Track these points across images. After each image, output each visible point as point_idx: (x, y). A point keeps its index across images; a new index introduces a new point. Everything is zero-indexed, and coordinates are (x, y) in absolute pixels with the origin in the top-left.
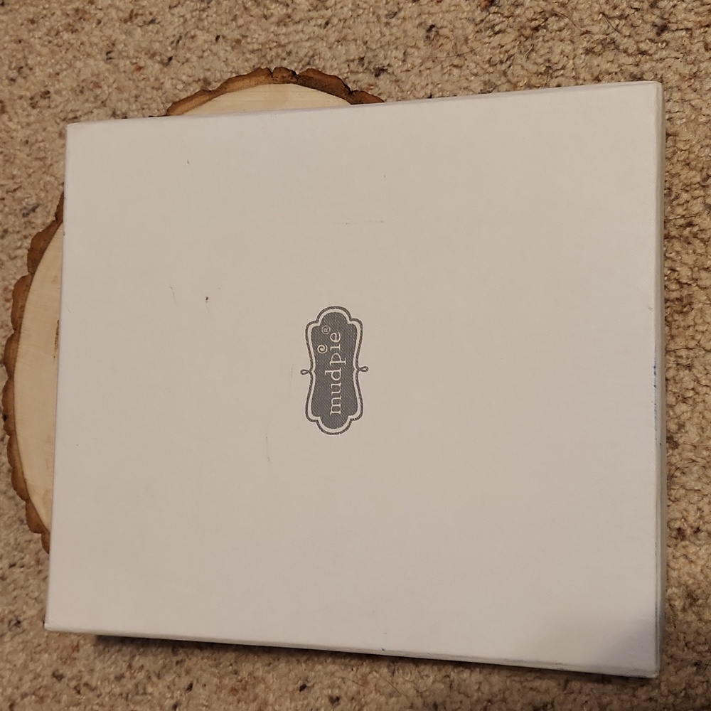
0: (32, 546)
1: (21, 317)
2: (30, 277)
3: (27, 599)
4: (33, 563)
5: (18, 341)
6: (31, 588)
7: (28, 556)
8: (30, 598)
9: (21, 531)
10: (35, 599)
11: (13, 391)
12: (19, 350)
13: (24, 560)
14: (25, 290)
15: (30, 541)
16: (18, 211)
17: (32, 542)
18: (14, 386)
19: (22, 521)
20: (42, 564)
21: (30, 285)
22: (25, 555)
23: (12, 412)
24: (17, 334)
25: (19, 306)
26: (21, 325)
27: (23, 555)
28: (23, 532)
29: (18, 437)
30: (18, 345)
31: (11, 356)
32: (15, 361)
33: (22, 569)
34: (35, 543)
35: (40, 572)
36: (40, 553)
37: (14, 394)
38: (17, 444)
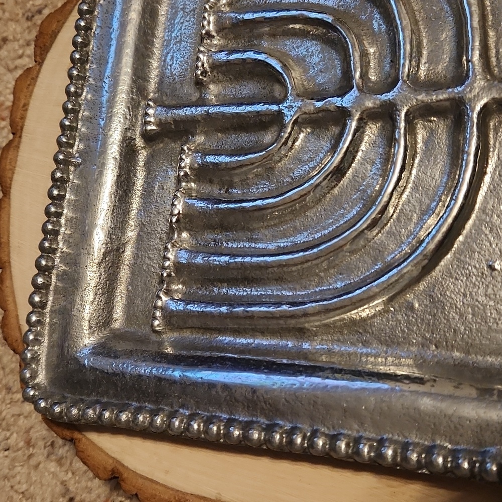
0: (22, 421)
1: (23, 118)
2: (38, 67)
3: (12, 493)
4: (21, 444)
5: (18, 147)
6: (18, 478)
7: (15, 435)
8: (16, 491)
9: (8, 401)
10: (23, 493)
11: (9, 210)
12: (19, 158)
13: (9, 441)
14: (29, 85)
15: (19, 415)
16: (20, 15)
17: (21, 417)
18: (9, 205)
19: (9, 389)
20: (34, 447)
21: (37, 77)
22: (12, 434)
23: (6, 237)
24: (17, 139)
25: (21, 105)
26: (22, 128)
27: (8, 434)
28: (10, 403)
29: (12, 269)
30: (18, 152)
31: (8, 167)
32: (13, 173)
33: (6, 453)
34: (26, 417)
35: (30, 456)
36: (32, 431)
37: (9, 215)
38: (11, 279)
